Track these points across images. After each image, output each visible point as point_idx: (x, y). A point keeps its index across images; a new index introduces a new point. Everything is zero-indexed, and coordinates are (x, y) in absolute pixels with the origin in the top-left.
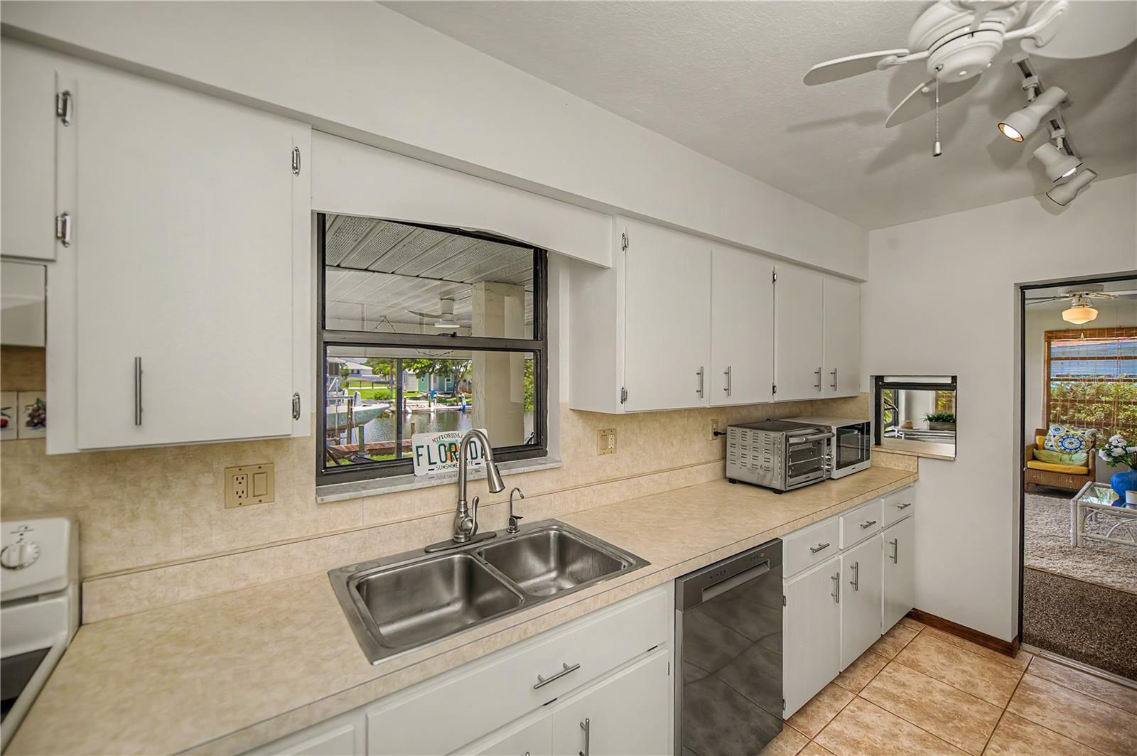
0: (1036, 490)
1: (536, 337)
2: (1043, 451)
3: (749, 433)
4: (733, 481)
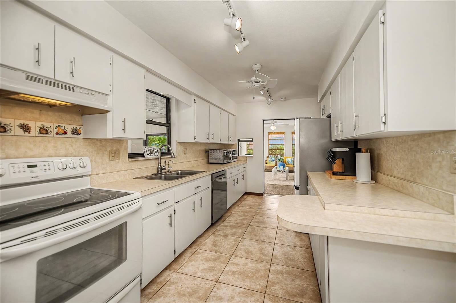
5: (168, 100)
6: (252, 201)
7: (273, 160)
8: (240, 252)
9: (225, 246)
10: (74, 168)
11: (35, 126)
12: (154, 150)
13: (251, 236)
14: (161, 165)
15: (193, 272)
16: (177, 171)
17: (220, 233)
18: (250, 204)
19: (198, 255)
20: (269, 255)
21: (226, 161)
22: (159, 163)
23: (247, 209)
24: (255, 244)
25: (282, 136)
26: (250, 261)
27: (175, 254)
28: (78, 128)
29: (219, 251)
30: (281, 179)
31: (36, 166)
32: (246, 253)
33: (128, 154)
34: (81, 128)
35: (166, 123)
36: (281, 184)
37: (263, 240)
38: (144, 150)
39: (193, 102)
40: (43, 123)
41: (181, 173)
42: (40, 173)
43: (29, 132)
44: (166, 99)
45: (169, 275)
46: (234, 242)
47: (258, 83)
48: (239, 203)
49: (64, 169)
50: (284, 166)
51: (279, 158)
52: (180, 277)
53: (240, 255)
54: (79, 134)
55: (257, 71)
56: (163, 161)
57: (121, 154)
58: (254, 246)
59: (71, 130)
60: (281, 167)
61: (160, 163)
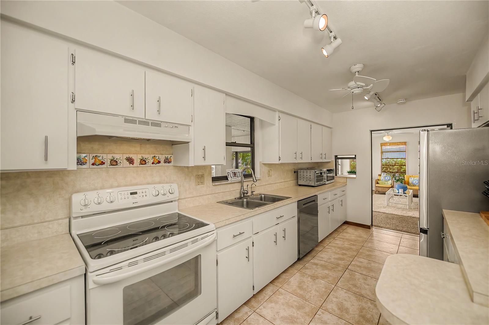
0: (379, 193)
1: (251, 143)
2: (380, 181)
3: (305, 171)
4: (300, 185)
5: (252, 119)
6: (353, 234)
7: (388, 179)
8: (332, 305)
9: (312, 291)
10: (164, 195)
11: (137, 158)
12: (238, 173)
13: (348, 285)
14: (243, 189)
15: (272, 317)
16: (260, 195)
17: (308, 272)
18: (350, 238)
19: (279, 295)
20: (372, 321)
21: (319, 183)
22: (241, 187)
23: (346, 245)
24: (353, 298)
25: (402, 147)
26: (343, 323)
27: (253, 289)
28: (169, 157)
29: (304, 297)
30: (400, 206)
31: (136, 193)
32: (339, 309)
33: (212, 177)
34: (171, 156)
35: (250, 144)
36: (400, 214)
37: (365, 295)
38: (228, 173)
39: (277, 119)
40: (143, 155)
41: (264, 197)
42: (139, 200)
43: (133, 164)
44: (250, 119)
45: (247, 313)
46: (324, 289)
47: (358, 88)
48: (335, 235)
49: (156, 195)
50: (405, 189)
51: (397, 178)
52: (257, 319)
53: (331, 310)
54: (169, 162)
55: (357, 73)
56: (245, 184)
57: (206, 178)
58: (351, 302)
59: (164, 159)
60: (400, 190)
61: (243, 187)
